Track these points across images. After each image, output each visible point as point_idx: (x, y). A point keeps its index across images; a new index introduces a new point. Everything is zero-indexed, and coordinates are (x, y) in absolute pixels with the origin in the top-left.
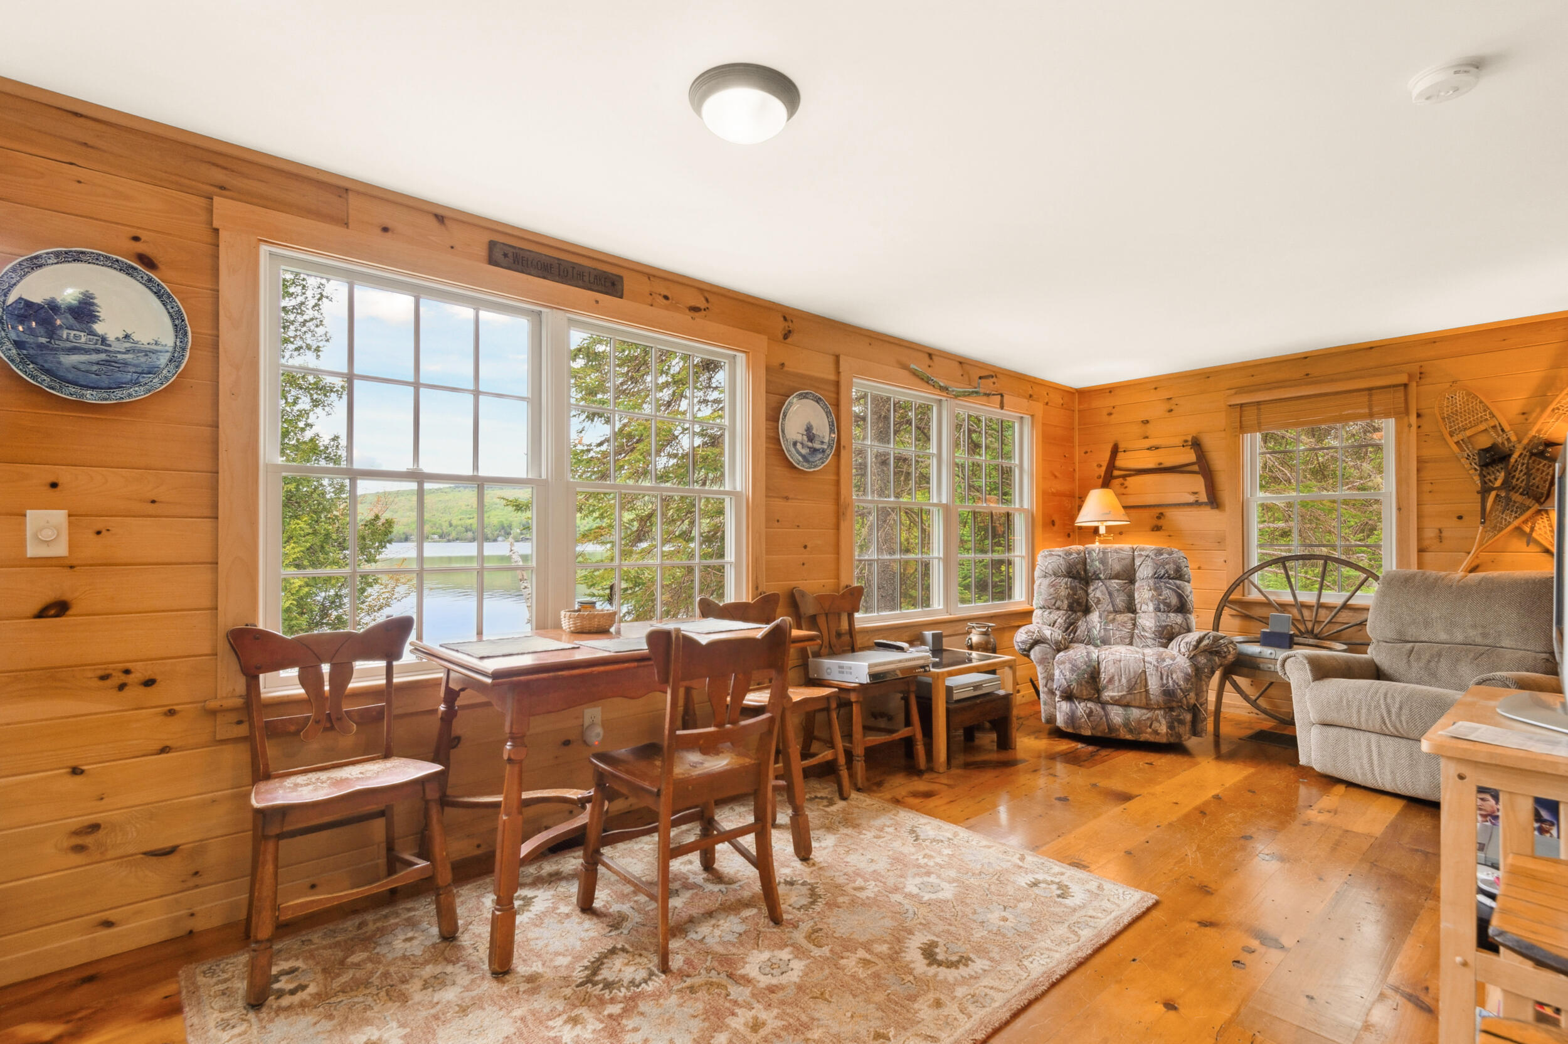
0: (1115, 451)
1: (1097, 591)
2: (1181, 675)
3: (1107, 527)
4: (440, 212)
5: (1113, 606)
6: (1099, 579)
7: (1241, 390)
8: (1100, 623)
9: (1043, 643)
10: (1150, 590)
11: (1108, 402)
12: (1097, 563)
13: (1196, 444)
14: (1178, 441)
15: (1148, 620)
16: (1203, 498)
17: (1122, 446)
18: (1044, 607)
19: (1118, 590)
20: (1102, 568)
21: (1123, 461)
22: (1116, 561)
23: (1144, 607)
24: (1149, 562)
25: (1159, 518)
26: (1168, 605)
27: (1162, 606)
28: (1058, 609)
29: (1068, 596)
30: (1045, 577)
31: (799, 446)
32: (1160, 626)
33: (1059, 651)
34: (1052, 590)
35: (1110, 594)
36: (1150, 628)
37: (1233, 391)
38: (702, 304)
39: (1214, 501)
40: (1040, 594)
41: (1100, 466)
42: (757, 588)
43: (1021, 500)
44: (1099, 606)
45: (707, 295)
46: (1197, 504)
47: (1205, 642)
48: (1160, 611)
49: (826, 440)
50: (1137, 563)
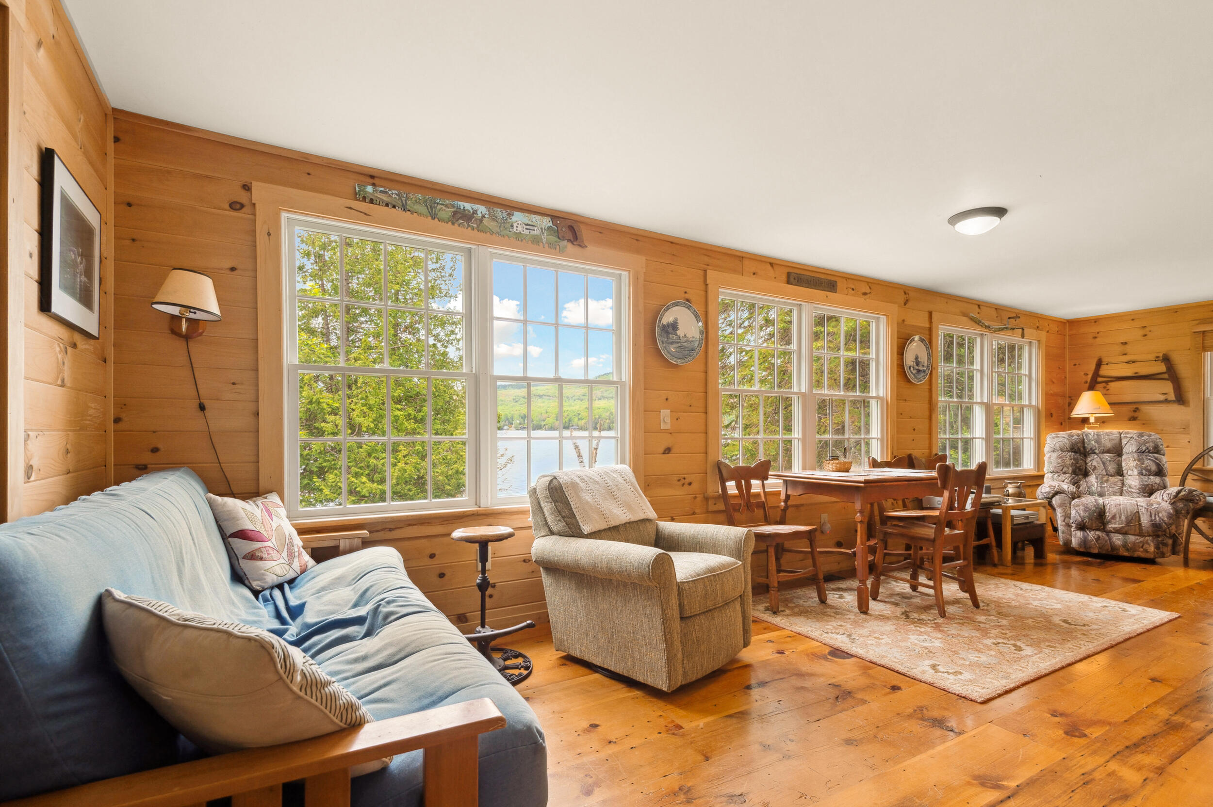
0: (1099, 364)
1: (1094, 461)
2: (1165, 514)
3: (1095, 417)
4: (772, 261)
5: (1106, 471)
6: (1095, 453)
7: (1202, 322)
8: (1097, 482)
9: (1061, 493)
10: (1135, 461)
11: (1094, 329)
12: (1093, 442)
13: (1166, 359)
14: (1152, 357)
15: (1133, 480)
16: (1172, 397)
17: (1105, 361)
18: (1054, 472)
19: (1110, 461)
20: (1097, 445)
21: (1106, 371)
22: (1107, 441)
23: (1130, 472)
24: (1133, 442)
25: (1135, 411)
26: (1149, 471)
27: (1144, 472)
28: (1065, 473)
29: (1072, 465)
30: (1054, 451)
31: (912, 369)
32: (1143, 485)
33: (1073, 498)
34: (1060, 460)
35: (1104, 463)
36: (1136, 486)
37: (1197, 322)
38: (868, 291)
39: (1180, 399)
40: (1050, 463)
41: (1086, 374)
42: (893, 454)
43: (1030, 399)
44: (1095, 471)
45: (870, 285)
46: (1166, 401)
47: (1183, 493)
48: (1142, 475)
49: (926, 365)
50: (1124, 442)
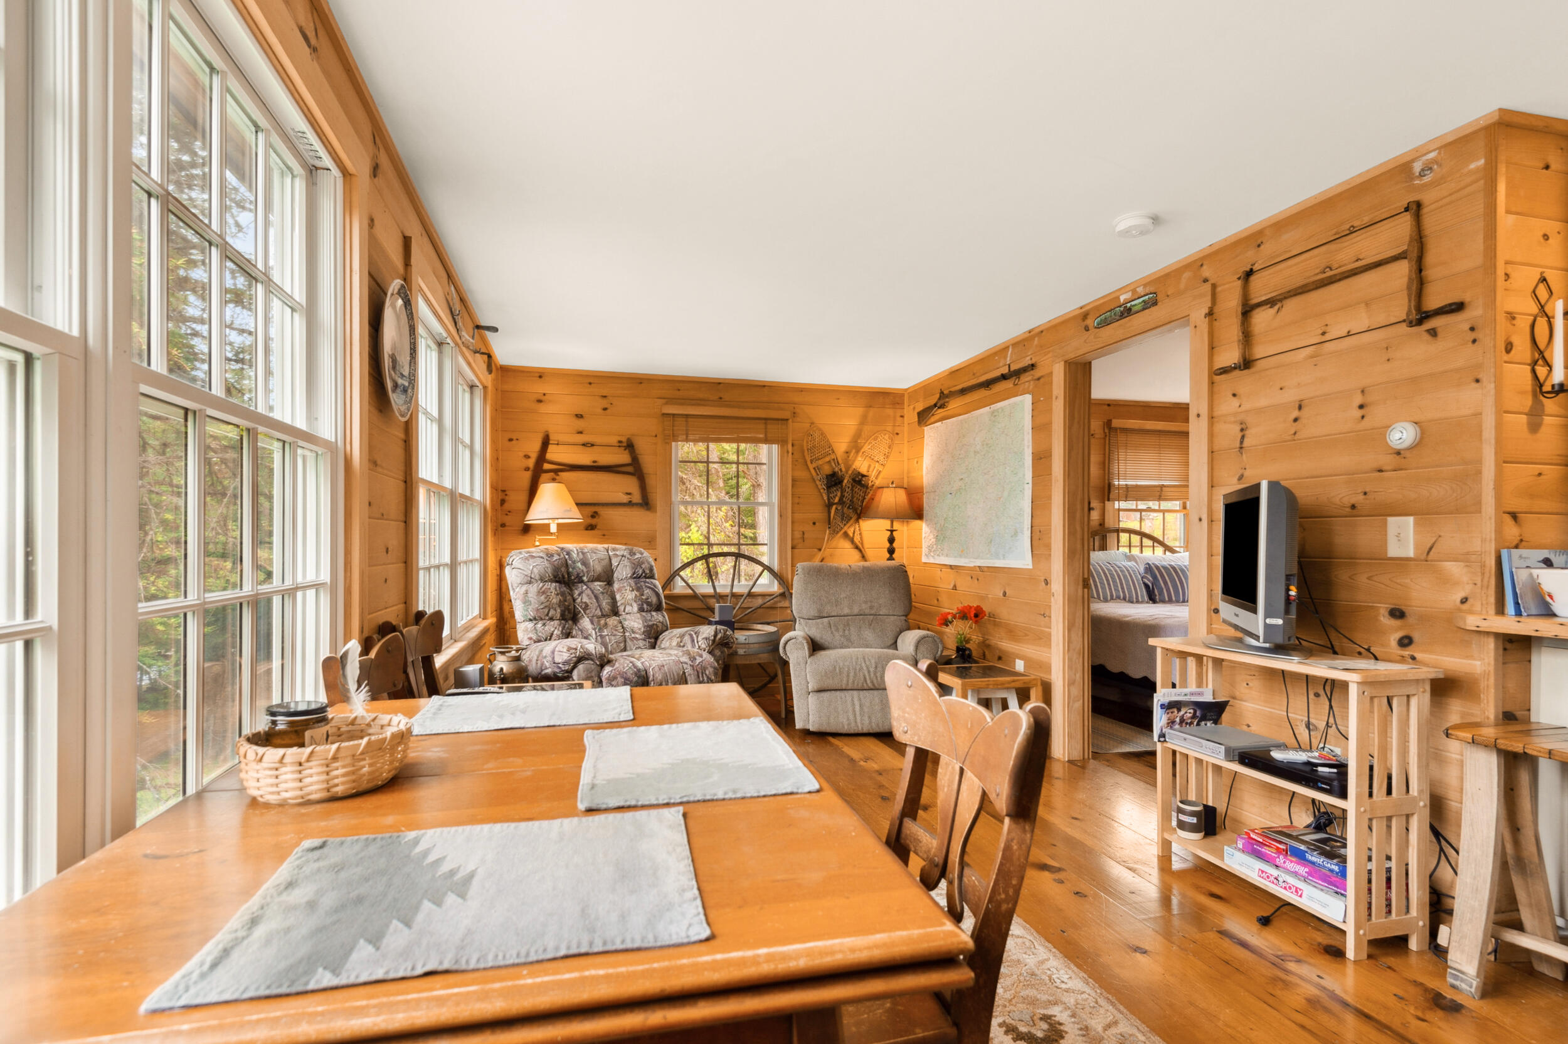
0: (546, 443)
1: (584, 595)
2: (711, 670)
3: (559, 525)
5: (601, 610)
6: (582, 582)
7: (670, 401)
8: (595, 629)
9: (587, 659)
10: (633, 590)
11: (539, 388)
12: (579, 565)
13: (630, 446)
14: (614, 440)
15: (634, 622)
16: (637, 498)
17: (553, 438)
18: (535, 619)
19: (603, 593)
20: (585, 570)
21: (554, 454)
22: (597, 562)
23: (628, 609)
24: (626, 562)
25: (593, 517)
26: (649, 604)
27: (645, 606)
28: (551, 619)
29: (560, 604)
30: (530, 583)
32: (648, 626)
33: (602, 666)
34: (543, 598)
35: (596, 597)
36: (640, 629)
37: (664, 401)
39: (646, 503)
40: (526, 602)
41: (527, 457)
44: (588, 611)
46: (630, 504)
47: (719, 636)
48: (643, 611)
50: (615, 563)
